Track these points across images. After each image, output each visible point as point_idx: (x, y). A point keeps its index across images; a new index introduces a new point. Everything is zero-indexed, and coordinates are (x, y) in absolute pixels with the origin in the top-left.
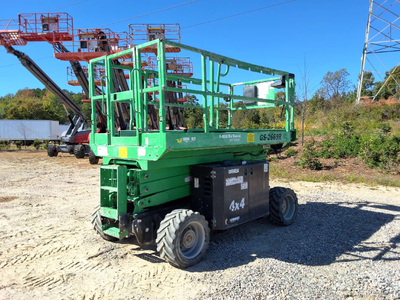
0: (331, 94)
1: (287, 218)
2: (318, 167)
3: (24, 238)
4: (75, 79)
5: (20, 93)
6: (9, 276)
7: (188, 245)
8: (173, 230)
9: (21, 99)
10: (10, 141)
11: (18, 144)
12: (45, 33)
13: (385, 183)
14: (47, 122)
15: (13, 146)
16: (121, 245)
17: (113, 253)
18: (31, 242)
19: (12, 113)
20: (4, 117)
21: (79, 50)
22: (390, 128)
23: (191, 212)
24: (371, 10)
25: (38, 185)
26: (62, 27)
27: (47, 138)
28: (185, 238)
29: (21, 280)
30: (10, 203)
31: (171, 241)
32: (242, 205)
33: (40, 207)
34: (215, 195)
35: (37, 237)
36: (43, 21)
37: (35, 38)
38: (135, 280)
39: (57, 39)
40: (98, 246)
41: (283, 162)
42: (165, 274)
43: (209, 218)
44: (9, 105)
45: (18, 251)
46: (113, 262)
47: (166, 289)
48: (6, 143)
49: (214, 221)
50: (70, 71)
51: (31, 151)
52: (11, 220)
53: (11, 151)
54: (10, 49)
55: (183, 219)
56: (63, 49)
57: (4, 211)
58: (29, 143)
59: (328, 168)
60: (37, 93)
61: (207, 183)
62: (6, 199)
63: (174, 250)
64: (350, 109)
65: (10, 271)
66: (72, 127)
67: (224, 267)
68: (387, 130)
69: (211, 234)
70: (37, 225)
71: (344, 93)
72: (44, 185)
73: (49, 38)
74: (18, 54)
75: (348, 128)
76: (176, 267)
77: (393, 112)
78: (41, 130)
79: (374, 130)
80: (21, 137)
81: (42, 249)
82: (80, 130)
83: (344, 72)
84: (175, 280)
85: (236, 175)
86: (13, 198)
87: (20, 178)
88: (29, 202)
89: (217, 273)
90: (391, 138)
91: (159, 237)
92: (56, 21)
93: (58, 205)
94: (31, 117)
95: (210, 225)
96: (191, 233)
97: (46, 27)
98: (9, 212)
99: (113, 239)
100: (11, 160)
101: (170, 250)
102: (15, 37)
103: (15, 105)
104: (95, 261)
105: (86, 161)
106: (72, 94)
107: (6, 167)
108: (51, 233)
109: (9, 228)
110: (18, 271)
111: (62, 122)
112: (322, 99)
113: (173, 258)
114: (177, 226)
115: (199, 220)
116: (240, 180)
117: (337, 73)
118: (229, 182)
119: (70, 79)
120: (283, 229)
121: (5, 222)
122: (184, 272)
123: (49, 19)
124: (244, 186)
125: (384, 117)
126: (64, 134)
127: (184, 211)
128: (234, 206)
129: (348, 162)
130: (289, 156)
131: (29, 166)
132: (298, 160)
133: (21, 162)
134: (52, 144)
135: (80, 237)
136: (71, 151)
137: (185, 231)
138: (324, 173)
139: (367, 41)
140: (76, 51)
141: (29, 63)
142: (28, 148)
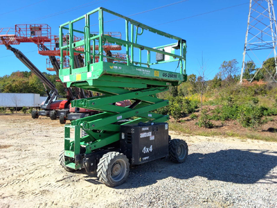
0: (226, 76)
1: (180, 158)
2: (211, 127)
3: (17, 170)
4: (52, 67)
5: (14, 74)
6: (9, 191)
7: (116, 173)
8: (107, 164)
9: (14, 79)
10: (6, 108)
11: (11, 110)
12: (33, 37)
13: (252, 137)
14: (31, 95)
15: (8, 111)
16: (77, 174)
17: (72, 179)
18: (22, 172)
19: (8, 88)
20: (2, 91)
21: (55, 49)
22: (258, 101)
23: (118, 153)
24: (248, 21)
25: (26, 138)
26: (44, 33)
27: (31, 105)
28: (114, 169)
29: (16, 193)
30: (8, 149)
31: (105, 170)
32: (151, 150)
33: (27, 152)
34: (133, 143)
35: (25, 170)
36: (31, 29)
37: (25, 40)
38: (84, 193)
39: (40, 41)
40: (63, 175)
41: (188, 122)
42: (101, 190)
43: (129, 157)
44: (6, 83)
45: (14, 177)
46: (71, 184)
47: (101, 198)
48: (3, 108)
49: (133, 159)
50: (48, 61)
51: (20, 115)
52: (9, 160)
53: (7, 114)
54: (9, 47)
55: (113, 157)
56: (44, 47)
57: (4, 154)
58: (19, 109)
59: (217, 127)
60: (25, 74)
61: (129, 136)
62: (5, 147)
63: (107, 176)
64: (234, 87)
65: (9, 189)
66: (49, 98)
67: (137, 187)
68: (256, 102)
69: (130, 167)
70: (25, 162)
71: (235, 76)
72: (29, 137)
73: (35, 41)
74: (14, 50)
75: (231, 101)
76: (109, 186)
77: (262, 90)
78: (28, 100)
79: (248, 102)
80: (13, 105)
81: (28, 176)
82: (54, 100)
83: (235, 61)
84: (106, 194)
85: (147, 131)
86: (9, 146)
87: (13, 133)
88: (20, 149)
89: (132, 190)
90: (259, 107)
91: (99, 168)
92: (40, 29)
93: (38, 150)
94: (21, 91)
95: (130, 161)
96: (118, 166)
97: (33, 33)
98: (7, 155)
99: (72, 171)
100: (7, 121)
101: (105, 176)
102: (12, 39)
103: (10, 83)
104: (60, 183)
105: (57, 121)
106: (49, 75)
107: (4, 125)
108: (33, 167)
109: (8, 164)
110: (14, 188)
111: (42, 95)
112: (220, 80)
113: (106, 180)
114: (109, 161)
115: (123, 158)
116: (150, 134)
117: (230, 62)
118: (143, 135)
119: (48, 67)
120: (178, 165)
121: (5, 160)
122: (113, 189)
123: (35, 27)
124: (152, 138)
125: (256, 93)
126: (43, 103)
127: (114, 152)
128: (145, 150)
129: (230, 123)
130: (193, 119)
131: (19, 125)
132: (198, 121)
133: (14, 122)
134: (35, 110)
135: (52, 170)
136: (48, 115)
137: (114, 164)
138: (213, 130)
139: (246, 42)
140: (53, 49)
141: (21, 56)
142: (18, 112)
